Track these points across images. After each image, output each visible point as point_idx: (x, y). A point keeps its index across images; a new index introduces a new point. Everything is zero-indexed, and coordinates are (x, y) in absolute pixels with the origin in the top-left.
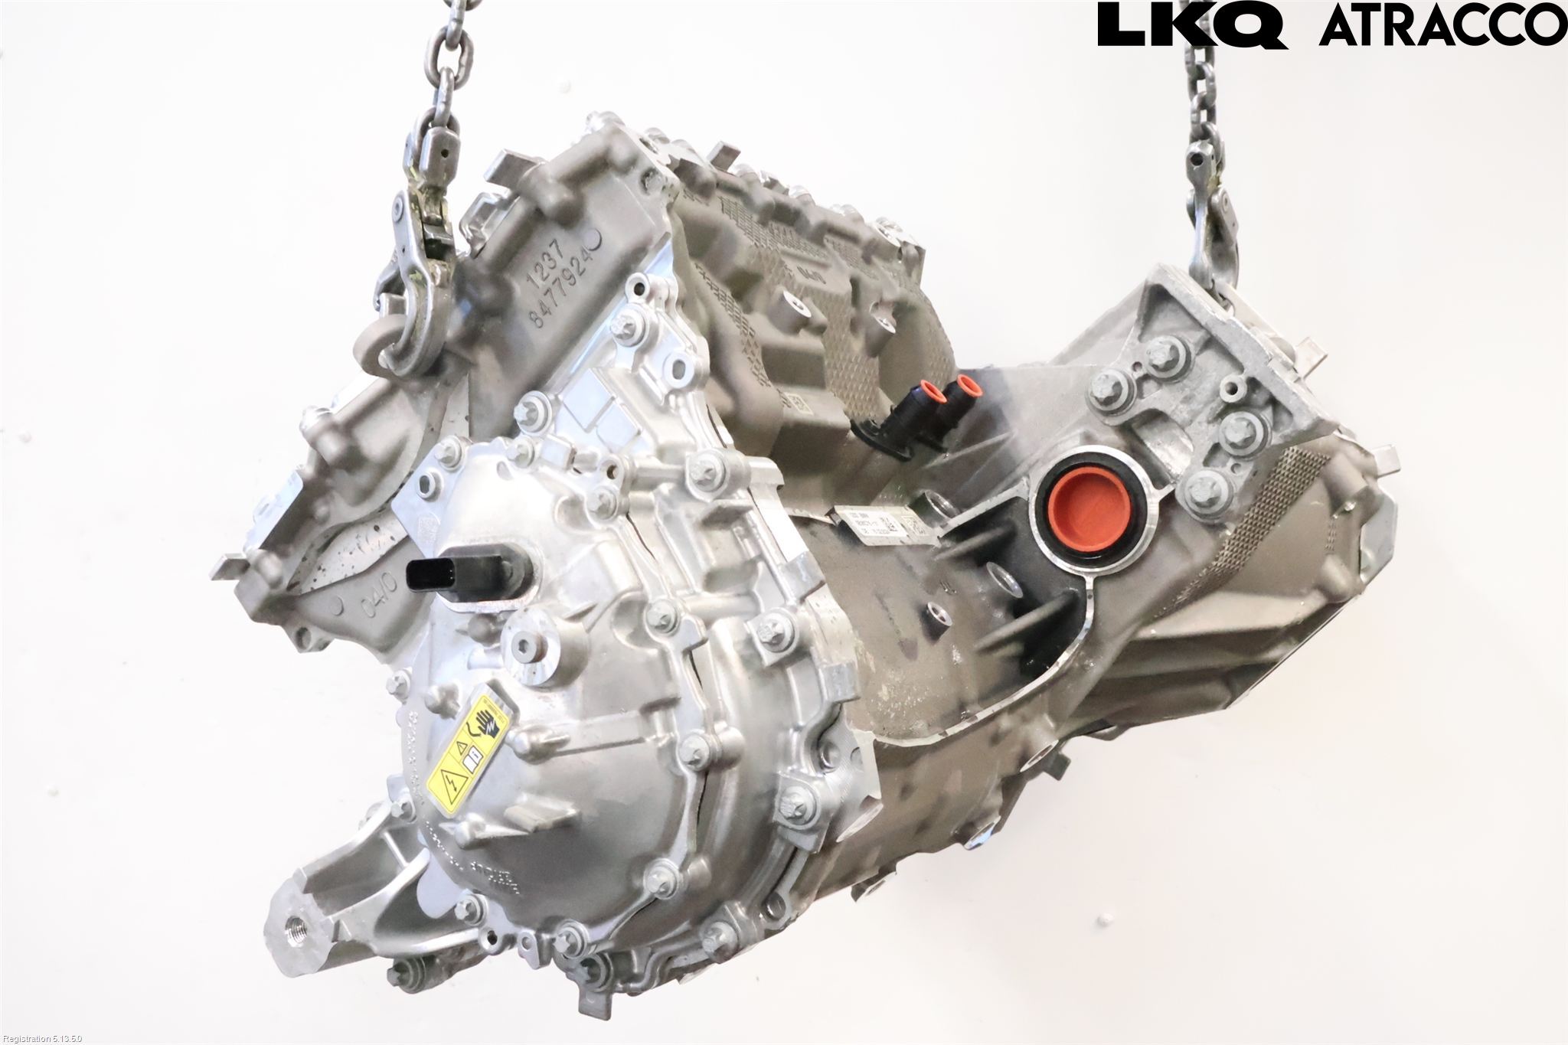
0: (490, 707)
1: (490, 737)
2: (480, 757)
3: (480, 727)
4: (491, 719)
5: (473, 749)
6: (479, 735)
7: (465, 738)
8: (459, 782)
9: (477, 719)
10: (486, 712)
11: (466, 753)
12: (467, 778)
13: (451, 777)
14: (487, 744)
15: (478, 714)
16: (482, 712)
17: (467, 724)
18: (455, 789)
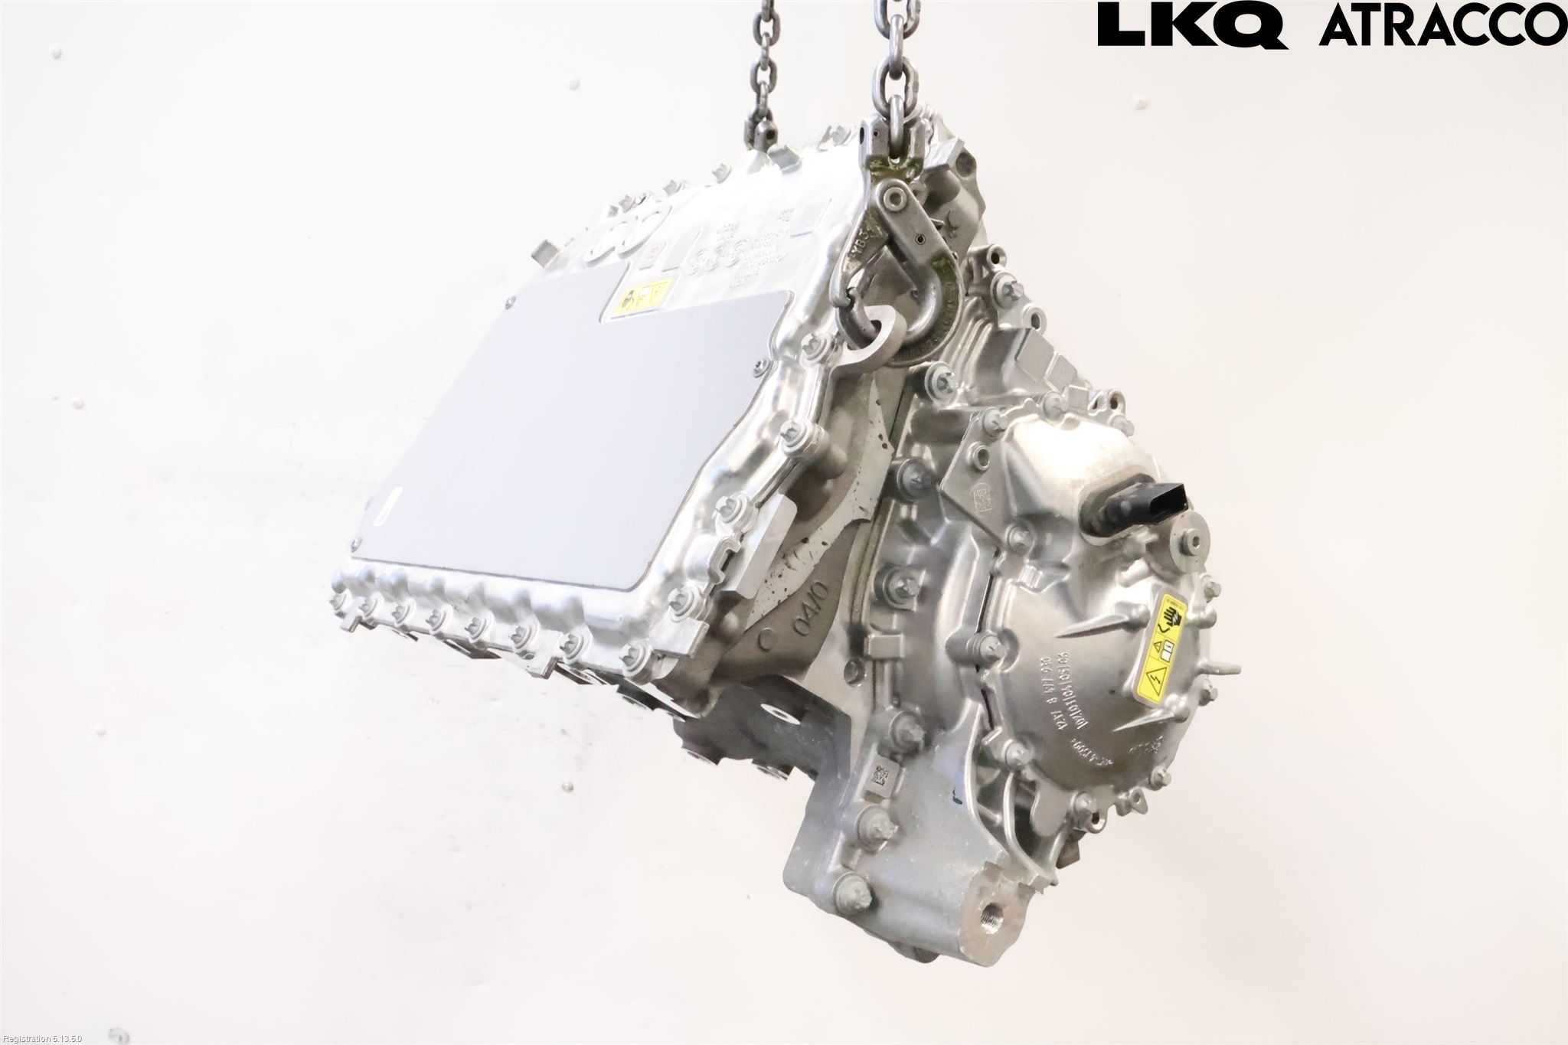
0: (1172, 603)
1: (1176, 626)
2: (1171, 645)
3: (1168, 623)
4: (1175, 612)
5: (1167, 643)
6: (1168, 629)
7: (1158, 637)
8: (1160, 675)
9: (1165, 617)
10: (1171, 608)
11: (1162, 648)
12: (1166, 668)
13: (1154, 675)
14: (1175, 632)
15: (1165, 613)
16: (1167, 610)
17: (1159, 625)
18: (1159, 682)
